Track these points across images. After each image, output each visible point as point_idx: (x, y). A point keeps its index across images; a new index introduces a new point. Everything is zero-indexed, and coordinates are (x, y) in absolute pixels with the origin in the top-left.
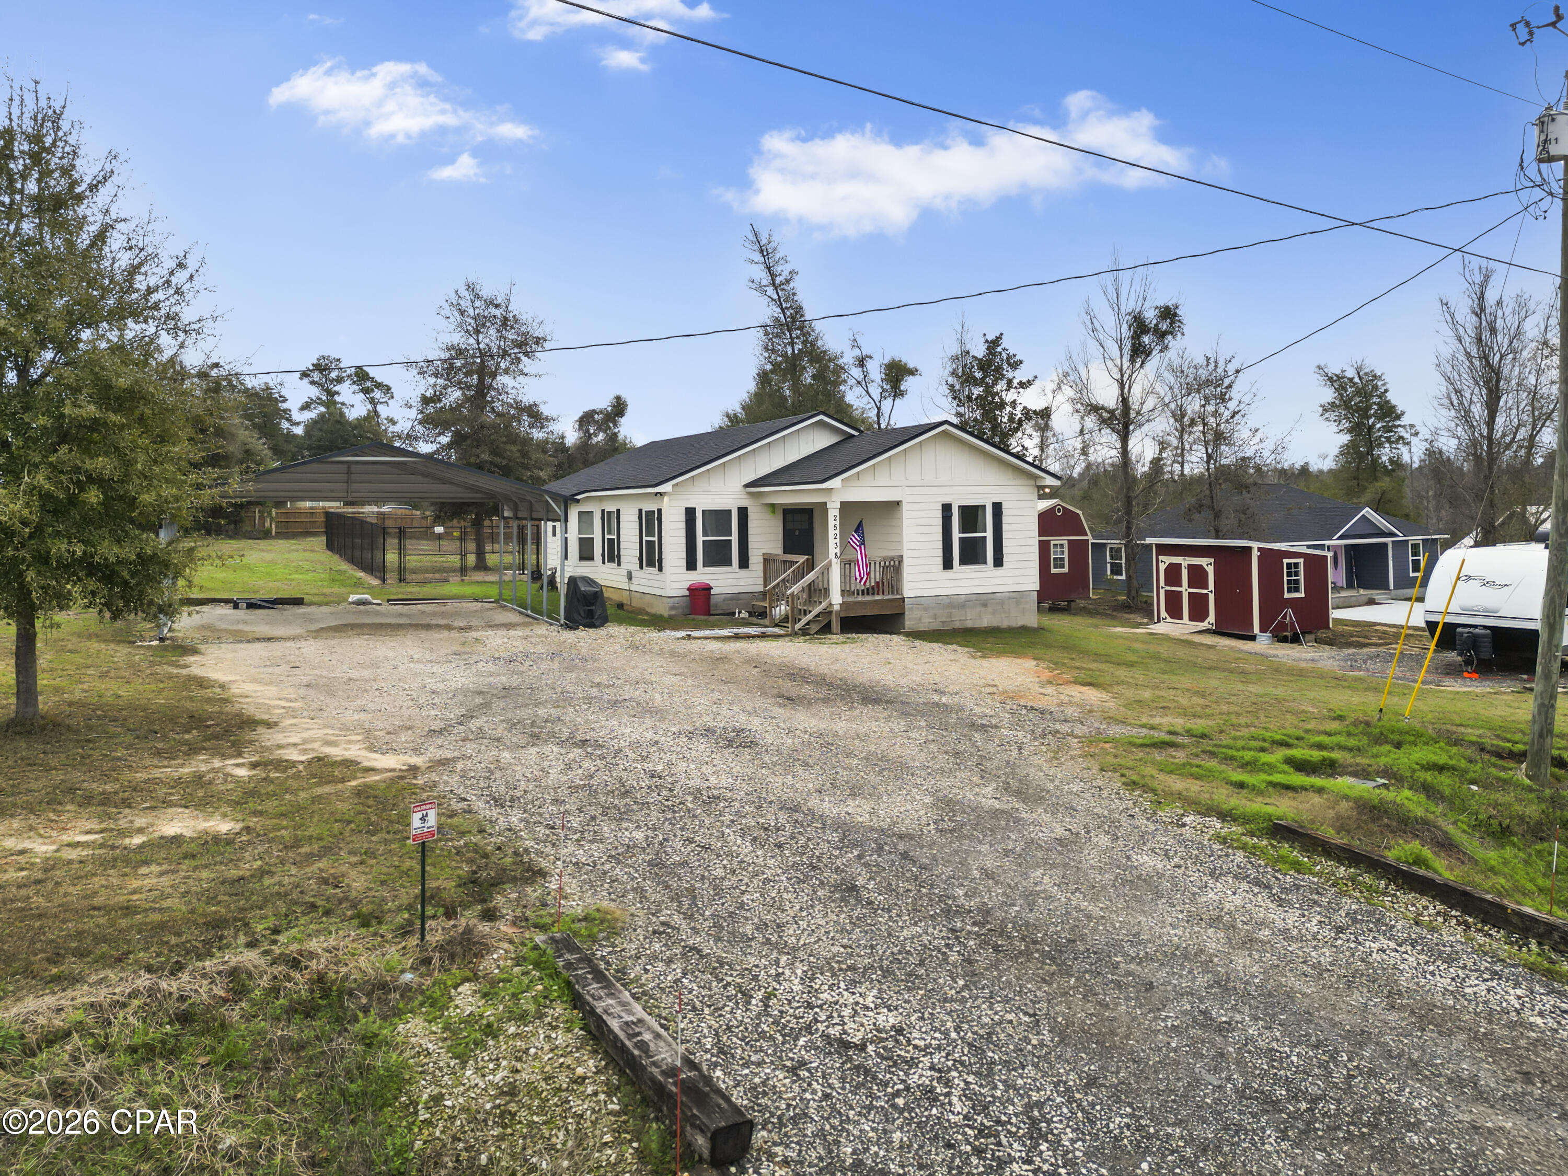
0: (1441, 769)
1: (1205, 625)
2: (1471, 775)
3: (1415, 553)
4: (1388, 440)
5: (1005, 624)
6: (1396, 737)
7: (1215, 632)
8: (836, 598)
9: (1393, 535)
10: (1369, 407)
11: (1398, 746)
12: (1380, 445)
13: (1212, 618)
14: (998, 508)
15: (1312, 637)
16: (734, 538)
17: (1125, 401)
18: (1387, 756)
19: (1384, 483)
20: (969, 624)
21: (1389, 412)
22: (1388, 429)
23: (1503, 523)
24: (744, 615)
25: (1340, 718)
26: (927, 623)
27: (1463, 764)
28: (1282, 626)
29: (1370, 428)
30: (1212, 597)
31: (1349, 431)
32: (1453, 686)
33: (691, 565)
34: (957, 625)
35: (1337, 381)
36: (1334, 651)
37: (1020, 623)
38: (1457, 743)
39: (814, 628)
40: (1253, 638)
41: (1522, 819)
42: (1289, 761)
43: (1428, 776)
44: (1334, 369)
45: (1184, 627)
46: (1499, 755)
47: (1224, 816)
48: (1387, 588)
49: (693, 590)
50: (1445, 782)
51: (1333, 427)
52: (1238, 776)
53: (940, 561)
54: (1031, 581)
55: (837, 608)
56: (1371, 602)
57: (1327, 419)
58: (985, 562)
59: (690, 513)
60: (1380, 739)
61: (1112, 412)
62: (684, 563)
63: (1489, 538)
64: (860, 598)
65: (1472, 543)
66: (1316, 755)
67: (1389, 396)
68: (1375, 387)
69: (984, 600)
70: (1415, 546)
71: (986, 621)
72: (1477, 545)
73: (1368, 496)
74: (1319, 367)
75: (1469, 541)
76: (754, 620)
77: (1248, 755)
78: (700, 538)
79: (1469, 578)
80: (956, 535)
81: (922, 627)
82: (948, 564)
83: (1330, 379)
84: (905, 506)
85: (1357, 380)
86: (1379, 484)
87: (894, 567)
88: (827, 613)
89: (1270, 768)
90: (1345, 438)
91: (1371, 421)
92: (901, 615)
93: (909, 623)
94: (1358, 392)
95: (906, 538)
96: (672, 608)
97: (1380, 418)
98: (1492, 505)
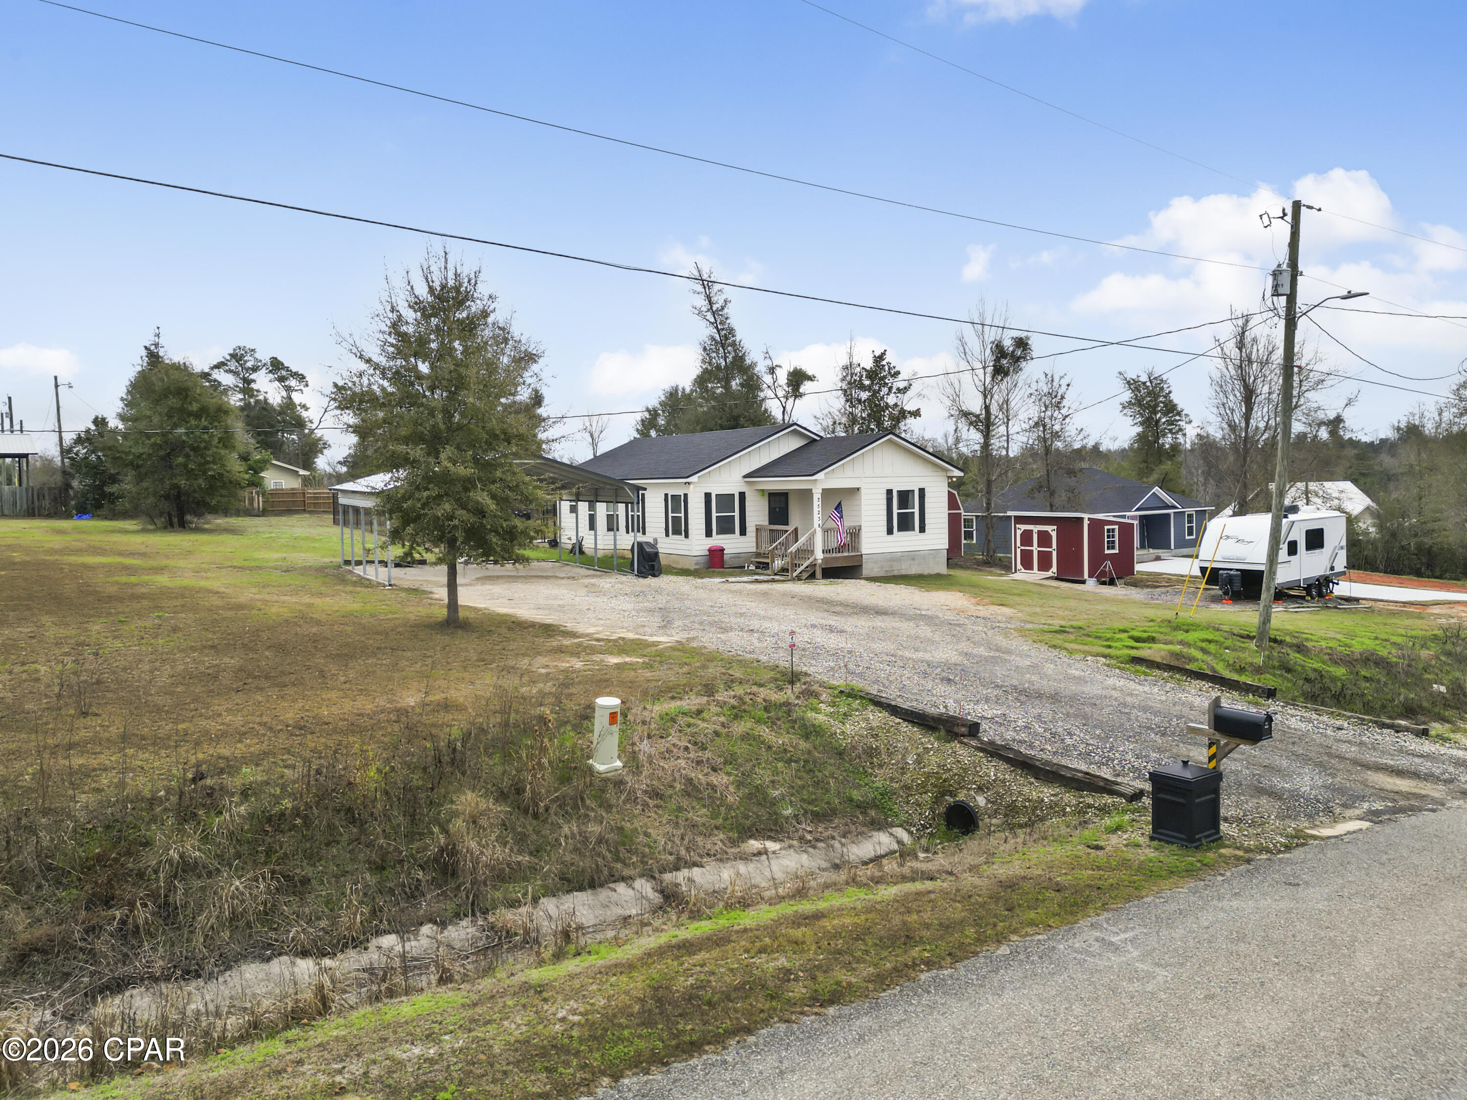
0: (1210, 641)
1: (1049, 574)
2: (1226, 645)
3: (1190, 522)
4: (1170, 431)
5: (926, 572)
6: (1186, 628)
7: (1057, 579)
8: (819, 555)
9: (1175, 507)
10: (1157, 405)
11: (1187, 631)
12: (1164, 435)
13: (1054, 569)
14: (922, 491)
15: (1122, 581)
16: (737, 514)
17: (987, 408)
18: (1181, 636)
19: (1167, 466)
20: (903, 572)
21: (1171, 408)
22: (1171, 423)
23: (1253, 499)
24: (752, 567)
25: (1152, 621)
26: (876, 573)
27: (1222, 639)
28: (1103, 574)
29: (1158, 421)
30: (1054, 554)
31: (1142, 424)
32: (1217, 608)
33: (709, 534)
34: (896, 573)
35: (1133, 385)
36: (1138, 590)
37: (936, 572)
38: (1218, 630)
39: (805, 575)
40: (1084, 582)
41: (1251, 664)
42: (1132, 637)
43: (1204, 645)
44: (1131, 375)
45: (1035, 575)
46: (1242, 637)
47: (1105, 656)
48: (1169, 548)
49: (712, 551)
50: (1212, 648)
51: (1130, 420)
52: (1106, 643)
53: (885, 529)
54: (942, 542)
55: (820, 561)
56: (1158, 558)
57: (1125, 415)
58: (913, 529)
59: (708, 496)
60: (1177, 628)
61: (977, 416)
62: (704, 532)
63: (1242, 510)
64: (834, 555)
65: (1231, 513)
66: (1145, 635)
67: (1172, 396)
68: (1162, 389)
69: (912, 556)
70: (1190, 516)
71: (914, 570)
72: (1235, 514)
73: (1155, 476)
74: (1120, 373)
75: (1228, 511)
76: (760, 571)
77: (1108, 636)
78: (714, 515)
79: (1228, 537)
80: (896, 511)
81: (873, 574)
82: (890, 531)
83: (1128, 383)
84: (863, 491)
85: (1148, 384)
86: (1163, 467)
87: (855, 534)
88: (813, 565)
89: (1120, 640)
90: (1140, 429)
91: (1158, 416)
92: (860, 566)
93: (865, 572)
94: (1149, 394)
95: (864, 513)
96: (696, 564)
97: (1165, 414)
98: (1245, 486)
